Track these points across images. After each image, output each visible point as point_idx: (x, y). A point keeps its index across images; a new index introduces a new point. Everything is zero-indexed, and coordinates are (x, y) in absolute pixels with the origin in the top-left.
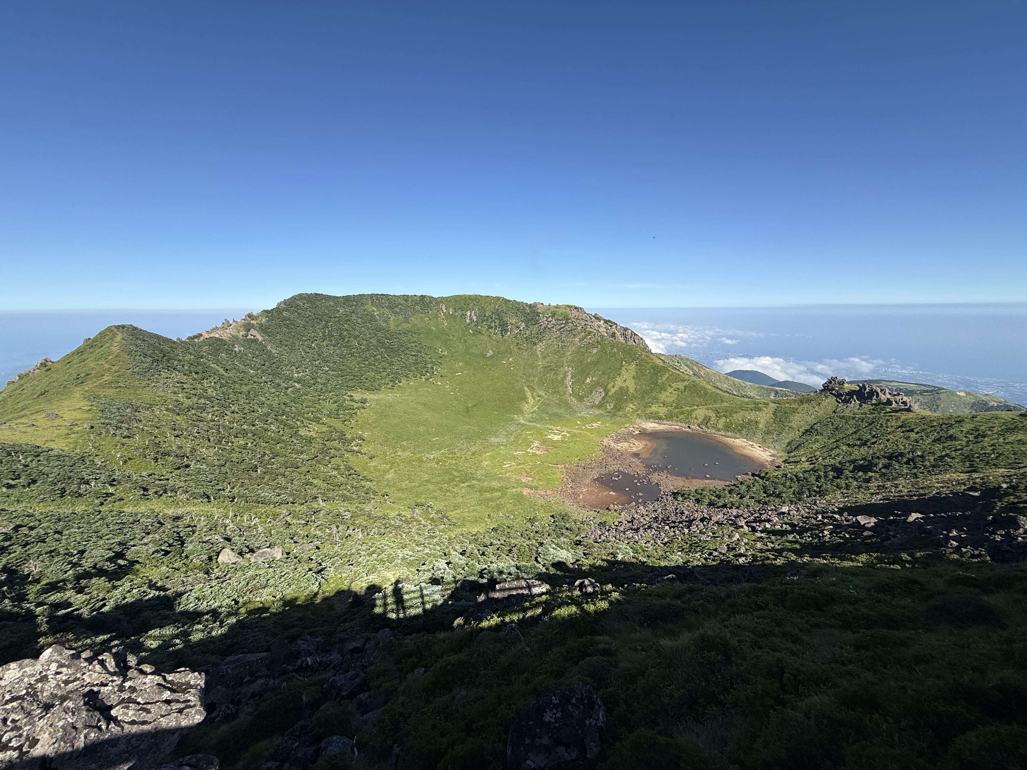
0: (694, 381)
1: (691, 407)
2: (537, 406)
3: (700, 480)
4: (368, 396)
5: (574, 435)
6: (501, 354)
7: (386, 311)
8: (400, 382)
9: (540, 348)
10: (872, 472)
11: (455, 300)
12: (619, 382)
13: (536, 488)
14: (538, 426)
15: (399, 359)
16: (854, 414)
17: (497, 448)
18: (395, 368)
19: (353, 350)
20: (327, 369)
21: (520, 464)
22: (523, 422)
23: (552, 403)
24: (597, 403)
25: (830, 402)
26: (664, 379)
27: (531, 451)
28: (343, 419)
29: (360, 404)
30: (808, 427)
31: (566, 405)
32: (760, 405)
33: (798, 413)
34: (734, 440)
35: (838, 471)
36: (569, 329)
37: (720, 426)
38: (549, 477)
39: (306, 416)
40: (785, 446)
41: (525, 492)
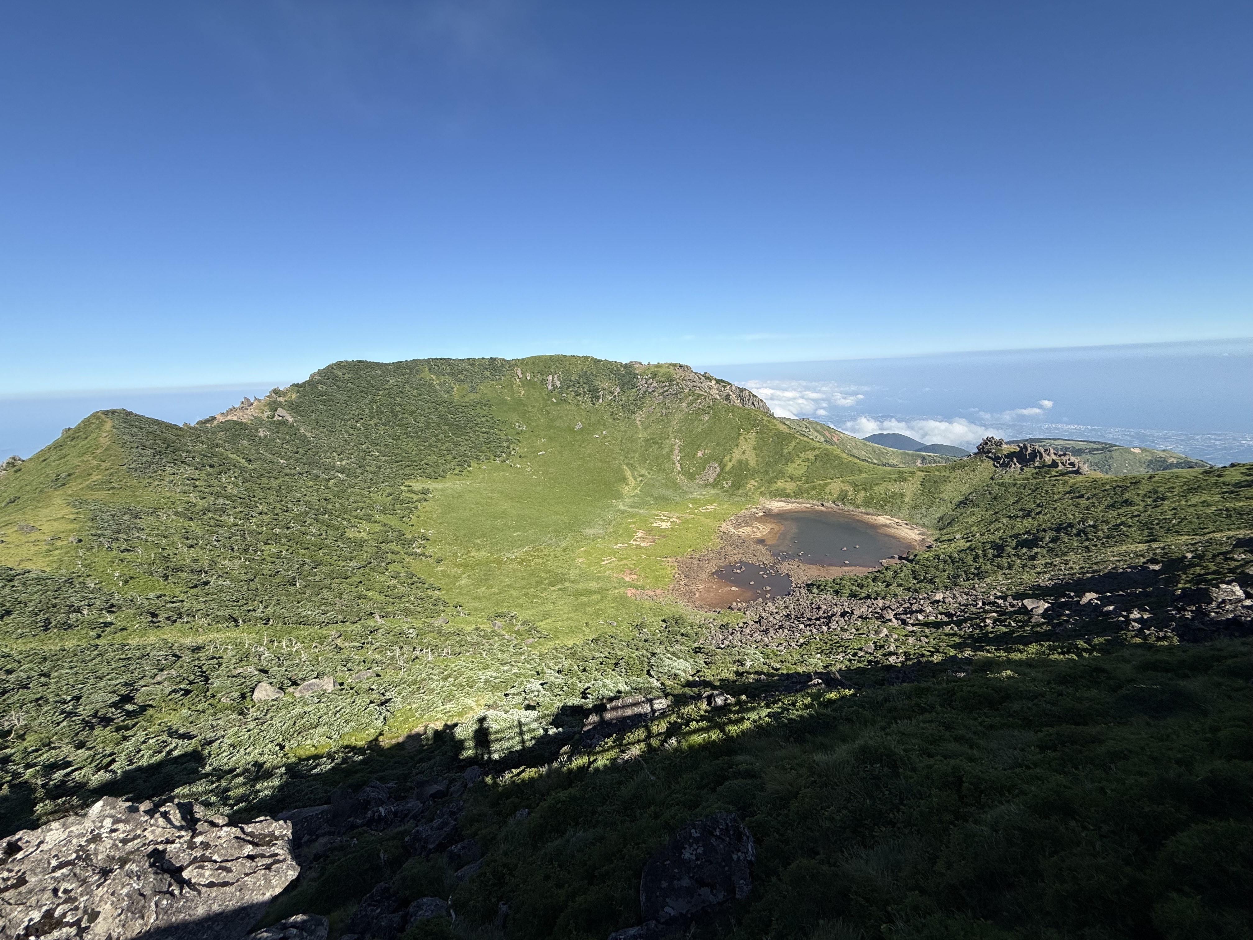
0: (826, 450)
1: (823, 480)
2: (639, 488)
3: (838, 568)
4: (430, 485)
5: (686, 521)
6: (592, 426)
7: (448, 379)
8: (470, 466)
9: (639, 417)
10: (1037, 547)
11: (533, 363)
12: (737, 455)
13: (643, 588)
14: (641, 512)
15: (467, 438)
16: (1014, 480)
17: (593, 541)
18: (463, 449)
19: (409, 429)
20: (377, 454)
21: (622, 559)
22: (622, 508)
23: (657, 483)
24: (711, 481)
25: (986, 467)
26: (790, 448)
27: (634, 543)
28: (402, 516)
29: (420, 496)
30: (963, 498)
31: (675, 486)
32: (905, 475)
33: (950, 482)
34: (876, 517)
35: (999, 549)
36: (674, 392)
37: (859, 502)
38: (658, 573)
39: (354, 513)
40: (936, 521)
41: (630, 592)
